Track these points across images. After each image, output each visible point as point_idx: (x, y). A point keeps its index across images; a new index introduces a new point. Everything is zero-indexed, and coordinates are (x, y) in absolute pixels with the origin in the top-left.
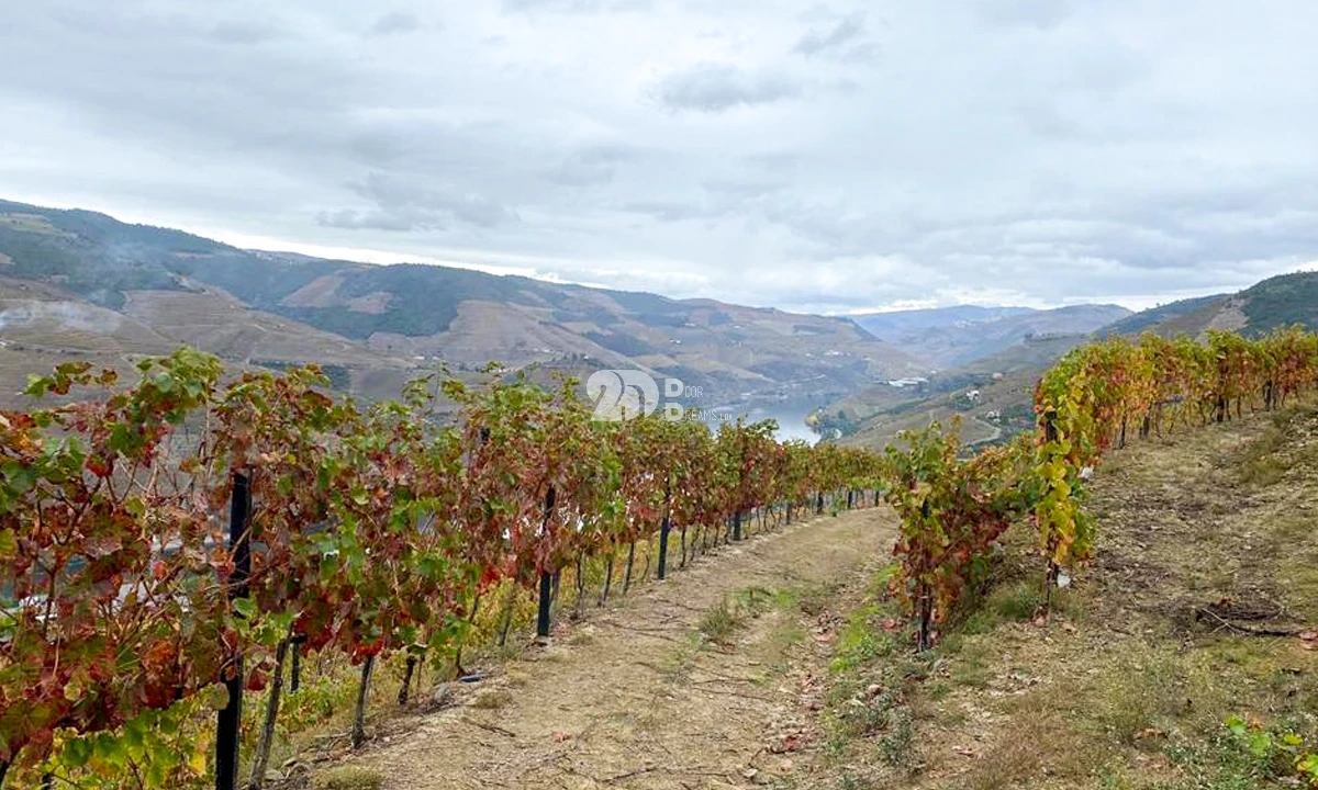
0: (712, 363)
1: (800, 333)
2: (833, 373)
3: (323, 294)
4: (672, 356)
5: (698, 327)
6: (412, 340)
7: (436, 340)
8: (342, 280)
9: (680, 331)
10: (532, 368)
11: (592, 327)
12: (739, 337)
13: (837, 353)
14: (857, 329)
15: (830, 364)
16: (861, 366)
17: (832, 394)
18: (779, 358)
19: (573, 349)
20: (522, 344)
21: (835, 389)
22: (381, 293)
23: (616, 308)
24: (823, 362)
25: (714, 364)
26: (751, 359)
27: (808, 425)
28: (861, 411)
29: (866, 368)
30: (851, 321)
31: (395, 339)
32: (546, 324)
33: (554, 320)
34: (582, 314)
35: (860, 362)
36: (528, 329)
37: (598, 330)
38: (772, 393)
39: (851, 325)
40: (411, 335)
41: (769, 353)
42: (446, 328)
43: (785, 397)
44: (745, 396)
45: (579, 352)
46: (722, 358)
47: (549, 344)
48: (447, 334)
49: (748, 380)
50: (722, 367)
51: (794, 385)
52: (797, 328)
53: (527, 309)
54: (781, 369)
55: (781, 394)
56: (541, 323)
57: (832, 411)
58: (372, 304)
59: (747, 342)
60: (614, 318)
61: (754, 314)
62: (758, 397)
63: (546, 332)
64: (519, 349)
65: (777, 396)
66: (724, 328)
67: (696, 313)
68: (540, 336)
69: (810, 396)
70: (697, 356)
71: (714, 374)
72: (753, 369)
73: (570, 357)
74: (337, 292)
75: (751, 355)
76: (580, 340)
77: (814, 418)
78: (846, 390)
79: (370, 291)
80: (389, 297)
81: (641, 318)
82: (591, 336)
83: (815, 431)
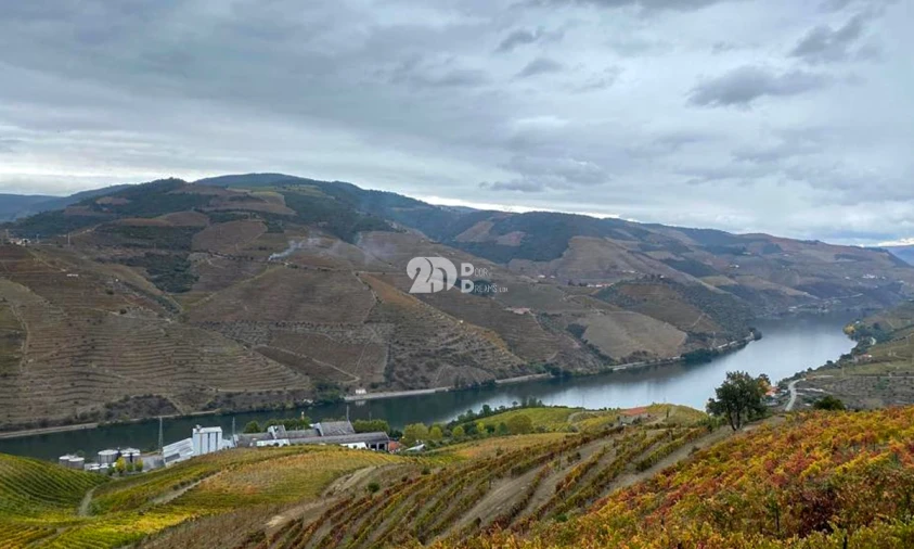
0: (765, 282)
1: (840, 260)
2: (869, 293)
3: (481, 233)
4: (731, 277)
5: (753, 255)
6: (537, 264)
7: (553, 264)
8: (493, 224)
9: (739, 259)
10: (621, 283)
11: (667, 255)
12: (787, 263)
13: (872, 277)
14: (892, 258)
15: (867, 286)
16: (895, 287)
17: (868, 309)
18: (823, 280)
19: (652, 271)
20: (615, 267)
21: (871, 305)
22: (518, 233)
23: (687, 241)
24: (860, 283)
25: (766, 284)
26: (799, 280)
27: (846, 333)
28: (893, 323)
29: (899, 289)
30: (886, 251)
31: (526, 263)
32: (632, 252)
33: (639, 250)
34: (660, 245)
35: (893, 284)
36: (621, 256)
37: (673, 257)
38: (815, 307)
39: (886, 254)
40: (537, 260)
41: (813, 275)
42: (560, 256)
43: (826, 311)
44: (792, 309)
45: (656, 273)
46: (773, 279)
47: (634, 267)
48: (561, 259)
49: (796, 297)
50: (773, 286)
51: (835, 302)
52: (837, 257)
53: (619, 242)
54: (823, 289)
55: (824, 308)
56: (629, 252)
57: (868, 323)
58: (512, 239)
59: (794, 267)
60: (686, 249)
61: (802, 245)
62: (802, 310)
63: (631, 258)
64: (612, 270)
65: (819, 310)
66: (776, 255)
67: (751, 244)
68: (627, 261)
69: (848, 310)
70: (752, 277)
71: (766, 292)
72: (798, 288)
73: (649, 276)
74: (490, 232)
75: (798, 277)
76: (658, 265)
77: (852, 328)
78: (880, 306)
79: (511, 231)
80: (523, 234)
81: (707, 249)
82: (668, 261)
83: (852, 339)
